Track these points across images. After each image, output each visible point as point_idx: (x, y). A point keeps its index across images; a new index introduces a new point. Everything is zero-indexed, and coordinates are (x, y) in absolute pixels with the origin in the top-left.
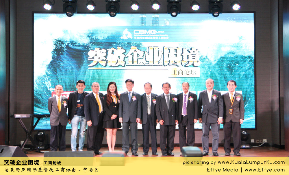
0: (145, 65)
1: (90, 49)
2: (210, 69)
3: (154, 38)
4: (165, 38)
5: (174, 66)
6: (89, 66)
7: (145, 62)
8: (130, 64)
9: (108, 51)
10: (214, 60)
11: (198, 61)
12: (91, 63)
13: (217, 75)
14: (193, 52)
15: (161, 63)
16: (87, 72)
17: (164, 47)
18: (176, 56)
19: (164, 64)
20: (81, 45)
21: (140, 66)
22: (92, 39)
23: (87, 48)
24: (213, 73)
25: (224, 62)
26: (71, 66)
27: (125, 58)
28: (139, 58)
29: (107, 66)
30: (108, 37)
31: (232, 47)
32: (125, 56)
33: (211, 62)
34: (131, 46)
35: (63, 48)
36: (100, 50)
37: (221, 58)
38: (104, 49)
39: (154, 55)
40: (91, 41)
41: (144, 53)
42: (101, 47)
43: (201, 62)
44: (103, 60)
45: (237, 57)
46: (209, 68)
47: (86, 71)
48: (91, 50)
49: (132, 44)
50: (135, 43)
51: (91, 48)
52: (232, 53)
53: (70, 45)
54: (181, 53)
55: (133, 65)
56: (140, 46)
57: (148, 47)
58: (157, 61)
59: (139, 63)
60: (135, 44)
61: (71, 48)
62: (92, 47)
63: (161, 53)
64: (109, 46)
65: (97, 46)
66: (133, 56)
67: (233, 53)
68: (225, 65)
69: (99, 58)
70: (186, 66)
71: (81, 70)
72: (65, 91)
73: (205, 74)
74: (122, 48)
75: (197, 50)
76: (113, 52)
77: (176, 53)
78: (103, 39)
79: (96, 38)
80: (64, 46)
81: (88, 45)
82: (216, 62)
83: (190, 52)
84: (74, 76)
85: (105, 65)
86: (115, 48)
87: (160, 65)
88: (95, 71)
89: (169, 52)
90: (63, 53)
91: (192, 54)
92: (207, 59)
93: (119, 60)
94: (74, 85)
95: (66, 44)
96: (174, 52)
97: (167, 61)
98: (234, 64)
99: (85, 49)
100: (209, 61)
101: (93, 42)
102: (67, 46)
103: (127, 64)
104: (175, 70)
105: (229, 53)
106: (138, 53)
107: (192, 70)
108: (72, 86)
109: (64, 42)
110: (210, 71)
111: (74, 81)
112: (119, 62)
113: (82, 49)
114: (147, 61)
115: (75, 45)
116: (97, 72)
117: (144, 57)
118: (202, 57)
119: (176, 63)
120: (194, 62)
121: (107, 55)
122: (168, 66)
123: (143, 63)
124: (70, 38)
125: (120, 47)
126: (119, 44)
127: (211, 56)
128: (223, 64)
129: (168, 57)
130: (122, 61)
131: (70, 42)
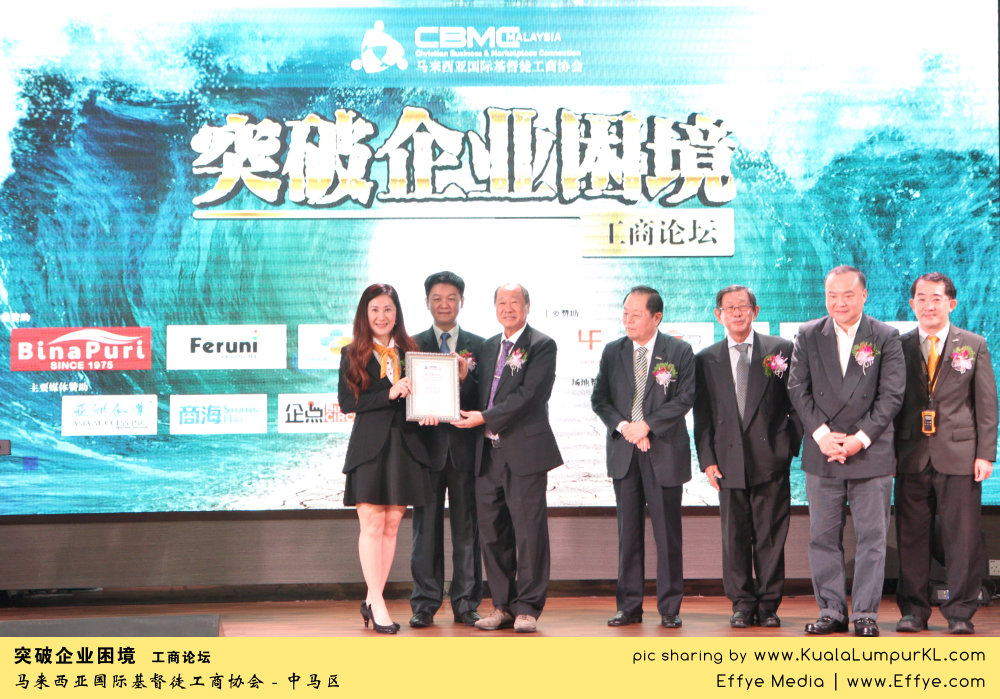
0: (471, 195)
1: (203, 120)
2: (781, 215)
3: (512, 66)
4: (564, 66)
5: (610, 200)
6: (197, 200)
7: (469, 184)
8: (399, 190)
9: (291, 128)
10: (804, 172)
11: (725, 180)
12: (207, 187)
13: (820, 246)
14: (702, 135)
15: (548, 188)
16: (185, 232)
17: (560, 111)
18: (620, 153)
20: (154, 100)
21: (447, 202)
22: (209, 71)
23: (185, 117)
24: (799, 235)
25: (854, 184)
26: (107, 201)
27: (375, 164)
28: (440, 162)
29: (284, 202)
30: (289, 66)
31: (893, 106)
32: (374, 152)
33: (788, 183)
34: (404, 106)
35: (68, 112)
36: (252, 127)
37: (837, 162)
38: (270, 121)
39: (516, 149)
40: (206, 78)
41: (466, 139)
42: (258, 111)
43: (739, 181)
44: (264, 174)
45: (915, 158)
46: (780, 210)
47: (180, 228)
48: (205, 125)
49: (408, 96)
50: (419, 90)
51: (207, 115)
52: (893, 139)
53: (101, 99)
54: (645, 138)
55: (413, 200)
56: (447, 104)
57: (486, 113)
58: (529, 180)
59: (439, 188)
60: (422, 93)
61: (105, 111)
62: (212, 109)
63: (545, 141)
65: (235, 103)
66: (412, 154)
67: (896, 138)
68: (857, 199)
69: (247, 164)
70: (669, 200)
71: (159, 224)
72: (79, 322)
73: (762, 239)
74: (359, 115)
75: (718, 123)
76: (313, 136)
77: (616, 140)
78: (265, 70)
79: (232, 64)
80: (73, 103)
81: (191, 100)
82: (811, 183)
83: (684, 136)
84: (125, 254)
85: (273, 197)
86: (323, 118)
87: (540, 199)
88: (227, 227)
89: (583, 135)
90: (69, 140)
91: (697, 146)
92: (770, 169)
93: (342, 173)
94: (121, 295)
95: (81, 93)
96: (610, 133)
97: (574, 179)
98: (899, 191)
99: (179, 118)
100: (781, 176)
101: (217, 87)
102: (89, 107)
103: (385, 193)
104: (615, 221)
105: (877, 139)
106: (434, 141)
107: (695, 222)
108: (111, 300)
109: (71, 86)
110: (786, 227)
111: (121, 277)
112: (344, 181)
113: (161, 117)
114: (480, 178)
115: (127, 98)
116: (238, 233)
117: (465, 158)
118: (742, 157)
119: (620, 187)
120: (704, 181)
121: (284, 147)
122: (580, 200)
123: (463, 190)
124: (101, 66)
125: (350, 112)
126: (343, 95)
127: (788, 152)
128: (846, 191)
129: (581, 161)
130: (356, 181)
131: (104, 84)
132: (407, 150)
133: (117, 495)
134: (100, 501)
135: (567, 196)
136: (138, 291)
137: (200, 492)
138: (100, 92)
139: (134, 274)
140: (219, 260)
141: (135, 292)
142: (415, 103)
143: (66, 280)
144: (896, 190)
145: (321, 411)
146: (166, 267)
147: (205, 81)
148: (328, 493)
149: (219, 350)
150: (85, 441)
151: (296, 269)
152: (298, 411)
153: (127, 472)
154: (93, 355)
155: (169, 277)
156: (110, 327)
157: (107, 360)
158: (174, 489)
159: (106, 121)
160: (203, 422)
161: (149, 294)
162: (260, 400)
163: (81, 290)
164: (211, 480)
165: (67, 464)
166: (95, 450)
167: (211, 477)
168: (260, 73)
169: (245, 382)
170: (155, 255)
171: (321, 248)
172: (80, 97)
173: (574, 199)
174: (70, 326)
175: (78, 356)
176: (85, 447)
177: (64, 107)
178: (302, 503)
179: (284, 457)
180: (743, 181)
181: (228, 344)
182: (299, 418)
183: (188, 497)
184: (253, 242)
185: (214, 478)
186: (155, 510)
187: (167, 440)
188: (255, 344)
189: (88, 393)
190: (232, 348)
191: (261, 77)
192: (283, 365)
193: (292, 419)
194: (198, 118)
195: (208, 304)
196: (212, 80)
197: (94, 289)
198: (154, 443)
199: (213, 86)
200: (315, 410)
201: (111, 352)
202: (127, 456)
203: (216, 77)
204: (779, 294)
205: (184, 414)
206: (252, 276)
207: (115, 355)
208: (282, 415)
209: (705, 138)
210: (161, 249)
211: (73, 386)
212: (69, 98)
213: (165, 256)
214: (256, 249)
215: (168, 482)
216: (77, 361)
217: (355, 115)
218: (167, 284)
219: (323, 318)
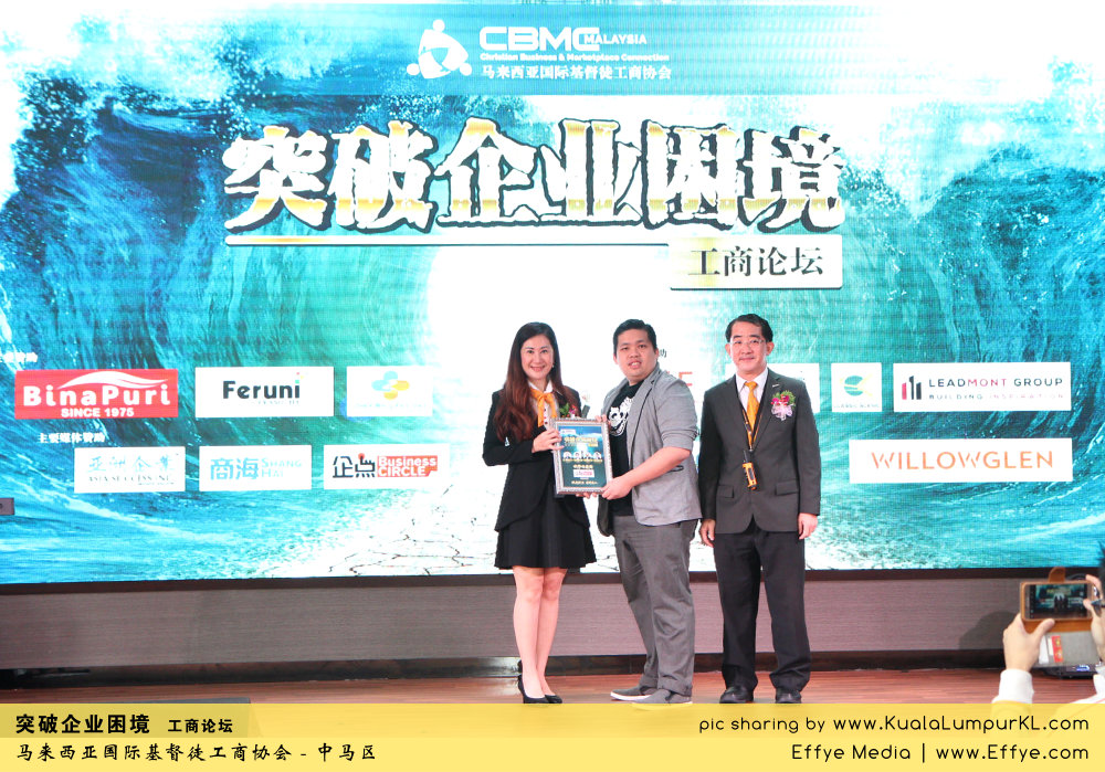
0: (544, 219)
1: (237, 132)
2: (894, 242)
3: (591, 71)
4: (650, 72)
5: (701, 225)
6: (230, 224)
7: (543, 207)
8: (462, 213)
9: (338, 142)
10: (920, 193)
11: (831, 202)
12: (242, 208)
13: (937, 276)
14: (805, 152)
15: (632, 211)
16: (216, 260)
17: (645, 123)
18: (713, 173)
19: (645, 220)
20: (181, 109)
21: (517, 228)
22: (242, 75)
23: (215, 128)
24: (914, 264)
25: (976, 207)
26: (127, 225)
27: (434, 182)
28: (508, 181)
29: (330, 226)
30: (336, 70)
31: (1019, 121)
32: (433, 170)
33: (903, 206)
34: (467, 116)
35: (81, 122)
36: (292, 140)
37: (956, 183)
38: (314, 134)
39: (595, 166)
40: (241, 84)
41: (538, 156)
42: (300, 122)
43: (848, 203)
44: (307, 195)
45: (1044, 178)
46: (893, 236)
47: (211, 254)
48: (239, 138)
49: (472, 105)
50: (485, 99)
51: (241, 126)
52: (1019, 157)
53: (118, 107)
54: (741, 155)
55: (478, 224)
56: (517, 115)
57: (561, 125)
58: (610, 201)
59: (508, 210)
60: (487, 103)
61: (124, 122)
62: (247, 120)
63: (628, 157)
64: (343, 115)
65: (274, 112)
66: (476, 171)
67: (1022, 155)
68: (979, 224)
69: (287, 182)
70: (769, 225)
71: (185, 250)
72: (94, 363)
73: (873, 270)
74: (416, 127)
75: (824, 138)
76: (363, 151)
77: (709, 157)
78: (307, 74)
79: (269, 68)
80: (86, 111)
81: (222, 109)
82: (928, 207)
83: (786, 152)
84: (147, 286)
85: (318, 221)
86: (375, 130)
87: (623, 223)
88: (265, 254)
89: (672, 150)
90: (81, 154)
91: (800, 164)
92: (882, 191)
93: (397, 193)
94: (143, 332)
95: (95, 101)
96: (702, 149)
97: (661, 202)
98: (1027, 215)
99: (209, 129)
100: (895, 199)
101: (252, 95)
102: (105, 116)
103: (446, 216)
104: (707, 248)
105: (1001, 157)
106: (502, 157)
107: (798, 250)
108: (131, 338)
109: (84, 92)
110: (900, 255)
111: (142, 310)
112: (399, 202)
113: (188, 129)
114: (554, 200)
115: (148, 106)
116: (277, 261)
117: (537, 177)
118: (851, 175)
119: (714, 210)
120: (808, 202)
121: (330, 164)
122: (668, 224)
123: (534, 212)
124: (118, 70)
125: (405, 123)
126: (398, 104)
127: (903, 172)
128: (967, 215)
129: (670, 180)
130: (412, 202)
131: (123, 88)
132: (471, 167)
133: (138, 561)
134: (120, 568)
135: (653, 219)
136: (162, 328)
137: (235, 557)
138: (117, 100)
139: (157, 308)
140: (255, 292)
141: (158, 329)
142: (480, 113)
143: (79, 314)
144: (1022, 214)
145: (373, 464)
146: (195, 299)
147: (238, 87)
148: (381, 558)
149: (255, 396)
150: (101, 499)
151: (343, 303)
152: (347, 465)
153: (151, 534)
154: (111, 400)
155: (198, 311)
156: (130, 368)
157: (127, 407)
158: (204, 555)
159: (124, 133)
160: (237, 478)
161: (174, 330)
162: (303, 452)
163: (97, 325)
164: (247, 543)
165: (81, 525)
166: (113, 510)
167: (247, 540)
168: (302, 77)
169: (286, 431)
170: (183, 285)
171: (374, 279)
172: (94, 104)
173: (662, 223)
174: (84, 368)
175: (93, 402)
176: (101, 507)
177: (76, 117)
178: (351, 569)
179: (331, 516)
180: (852, 204)
181: (266, 388)
182: (347, 472)
183: (221, 562)
184: (296, 273)
185: (250, 540)
186: (182, 578)
187: (197, 498)
188: (297, 388)
189: (105, 445)
190: (270, 393)
191: (303, 84)
192: (331, 413)
193: (340, 473)
194: (231, 129)
195: (243, 342)
196: (247, 86)
197: (111, 325)
198: (181, 500)
199: (248, 93)
200: (366, 463)
201: (131, 398)
202: (151, 516)
203: (252, 82)
204: (893, 332)
205: (216, 468)
206: (294, 310)
207: (136, 401)
208: (328, 470)
209: (810, 156)
210: (188, 278)
211: (88, 437)
212: (81, 106)
213: (194, 286)
214: (298, 279)
215: (197, 546)
216: (91, 407)
217: (411, 127)
218: (196, 319)
219: (375, 359)
